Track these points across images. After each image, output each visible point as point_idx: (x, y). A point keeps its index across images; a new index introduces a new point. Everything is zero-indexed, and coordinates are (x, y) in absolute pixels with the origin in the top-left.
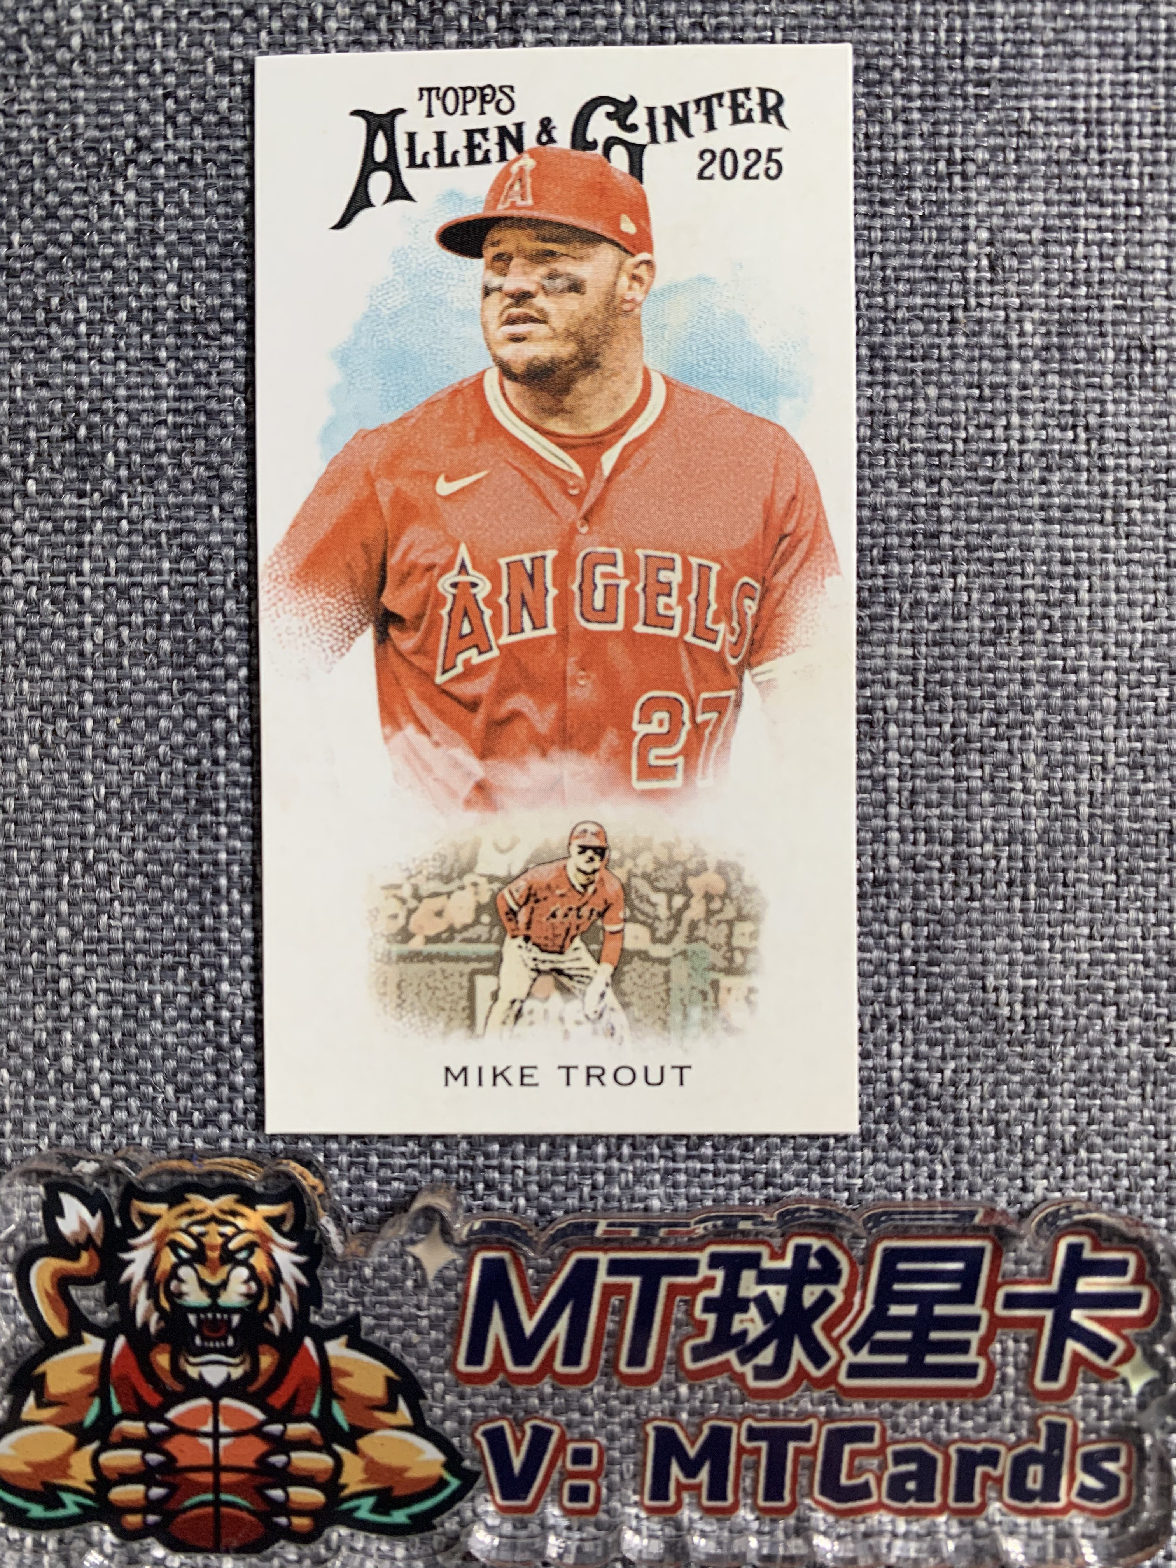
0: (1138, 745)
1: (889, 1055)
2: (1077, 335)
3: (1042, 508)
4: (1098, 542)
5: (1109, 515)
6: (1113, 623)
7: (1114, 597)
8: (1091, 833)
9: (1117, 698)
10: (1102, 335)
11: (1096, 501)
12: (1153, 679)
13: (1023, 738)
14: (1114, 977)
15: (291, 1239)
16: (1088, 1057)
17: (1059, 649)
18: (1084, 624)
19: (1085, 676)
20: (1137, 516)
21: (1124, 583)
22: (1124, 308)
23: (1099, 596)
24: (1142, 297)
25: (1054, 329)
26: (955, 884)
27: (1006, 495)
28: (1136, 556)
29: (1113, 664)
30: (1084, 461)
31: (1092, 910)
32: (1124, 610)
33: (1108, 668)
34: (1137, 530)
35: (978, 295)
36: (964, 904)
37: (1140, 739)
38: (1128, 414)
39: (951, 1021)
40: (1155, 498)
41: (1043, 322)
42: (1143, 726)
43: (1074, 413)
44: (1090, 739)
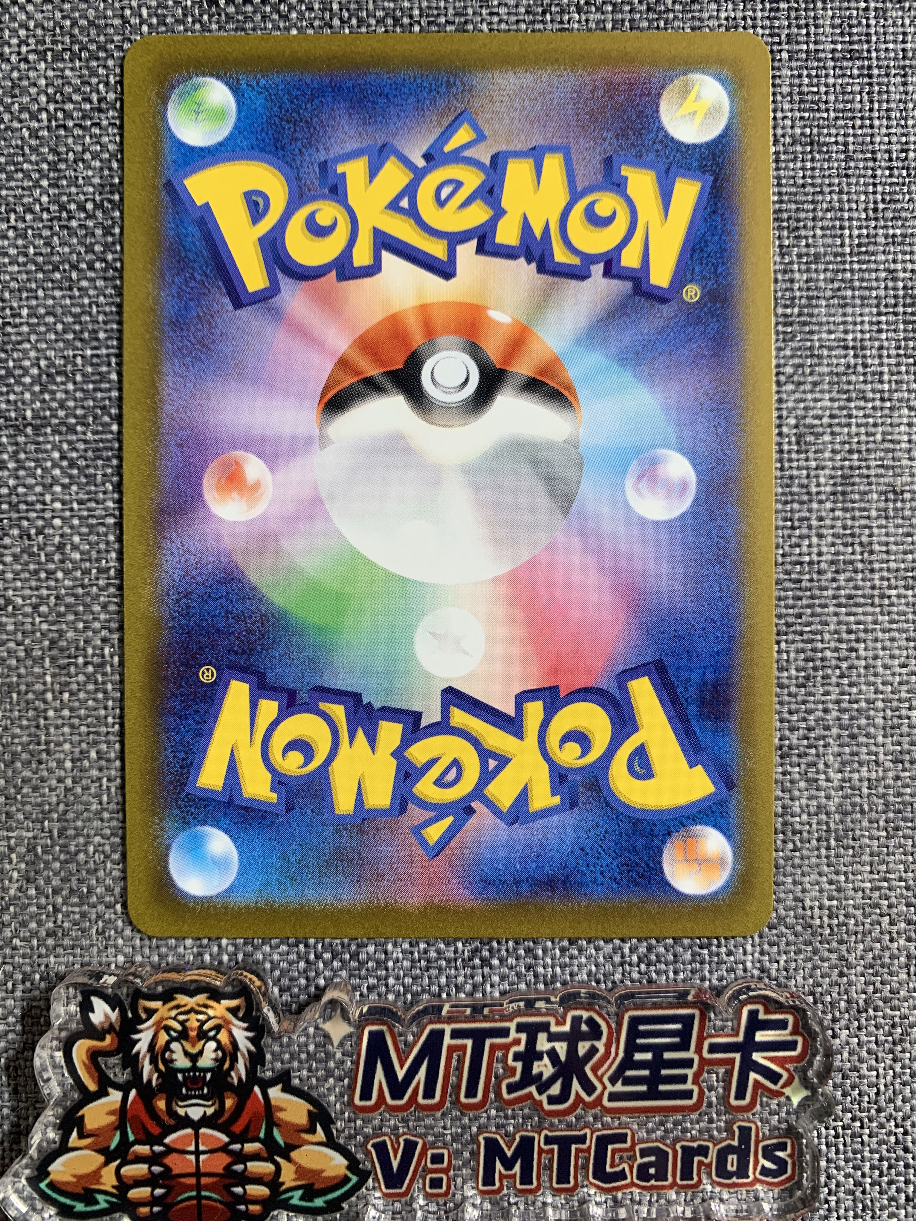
0: (899, 748)
1: (745, 953)
2: (853, 484)
3: (835, 597)
4: (870, 618)
5: (877, 601)
6: (880, 670)
7: (881, 653)
8: (869, 805)
9: (884, 718)
10: (870, 484)
11: (868, 591)
12: (907, 705)
13: (825, 746)
14: (887, 898)
15: (244, 1022)
16: (871, 950)
17: (847, 688)
18: (862, 671)
19: (863, 704)
20: (894, 599)
21: (888, 644)
22: (882, 466)
23: (871, 653)
24: (893, 459)
25: (839, 480)
26: (784, 841)
27: (810, 590)
28: (894, 626)
29: (881, 696)
30: (860, 566)
31: (872, 855)
32: (888, 661)
33: (877, 699)
34: (895, 609)
35: (790, 460)
36: (789, 854)
37: (900, 744)
38: (887, 535)
39: (784, 929)
40: (906, 588)
41: (832, 477)
42: (901, 736)
43: (853, 535)
44: (867, 745)
